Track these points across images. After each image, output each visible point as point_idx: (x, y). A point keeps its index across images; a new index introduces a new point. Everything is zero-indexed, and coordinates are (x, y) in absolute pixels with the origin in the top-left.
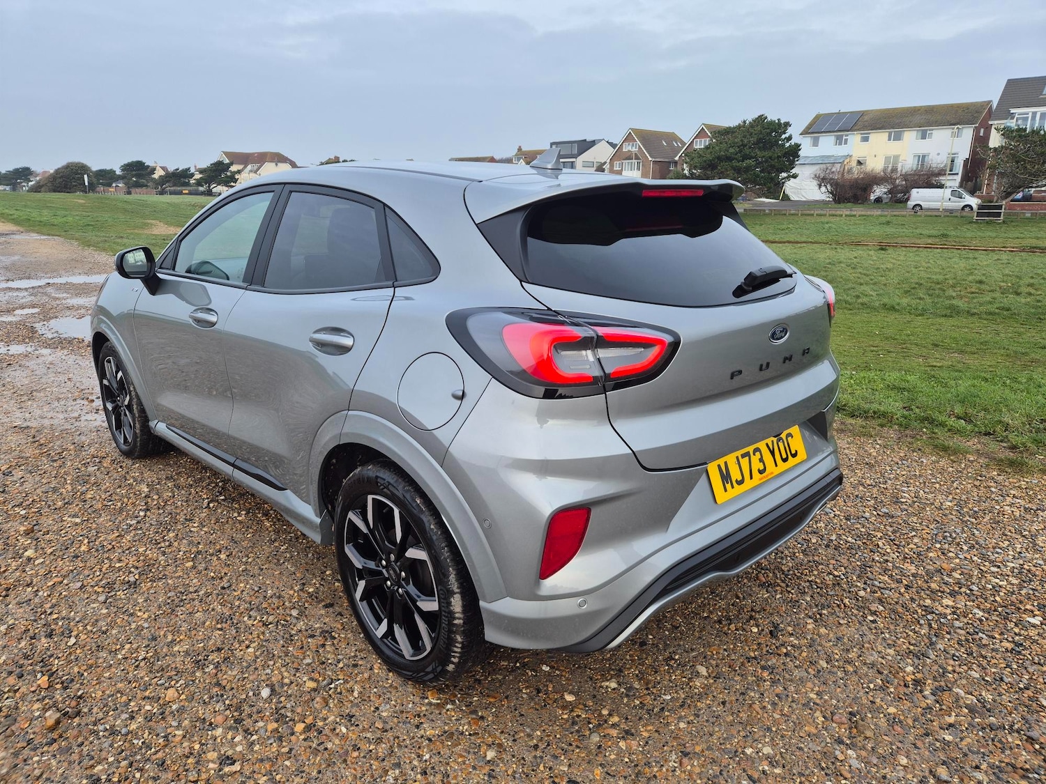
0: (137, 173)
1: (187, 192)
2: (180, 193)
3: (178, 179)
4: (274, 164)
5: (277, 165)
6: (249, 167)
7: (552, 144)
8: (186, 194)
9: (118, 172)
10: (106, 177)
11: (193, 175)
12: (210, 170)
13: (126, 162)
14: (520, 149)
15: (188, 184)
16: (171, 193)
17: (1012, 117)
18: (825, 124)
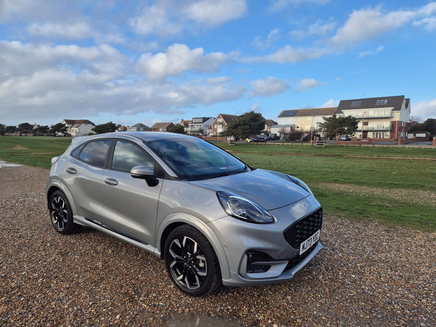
0: (26, 128)
1: (46, 135)
2: (43, 135)
3: (43, 130)
4: (85, 124)
5: (86, 125)
6: (75, 126)
7: (193, 118)
8: (46, 136)
9: (17, 127)
10: (12, 129)
11: (49, 128)
12: (56, 127)
13: (21, 123)
14: (183, 120)
15: (47, 132)
16: (39, 135)
17: (342, 113)
18: (285, 114)
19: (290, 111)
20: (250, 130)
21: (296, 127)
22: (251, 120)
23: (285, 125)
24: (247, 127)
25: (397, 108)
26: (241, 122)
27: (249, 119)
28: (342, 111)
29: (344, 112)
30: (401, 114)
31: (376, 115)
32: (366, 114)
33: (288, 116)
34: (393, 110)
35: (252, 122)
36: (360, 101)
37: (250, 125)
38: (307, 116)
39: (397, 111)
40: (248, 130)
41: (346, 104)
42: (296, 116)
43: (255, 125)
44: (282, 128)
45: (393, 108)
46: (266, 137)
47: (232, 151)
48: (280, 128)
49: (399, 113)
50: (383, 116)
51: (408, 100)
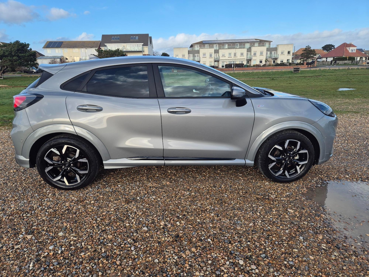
17: (105, 46)
18: (50, 45)
19: (55, 43)
20: (19, 62)
21: (65, 59)
22: (18, 50)
23: (53, 56)
24: (14, 58)
25: (145, 44)
26: (6, 53)
27: (16, 48)
28: (105, 44)
29: (107, 45)
30: (149, 48)
31: (132, 49)
32: (125, 48)
33: (54, 47)
34: (143, 45)
35: (21, 53)
36: (118, 36)
37: (18, 56)
38: (74, 47)
39: (146, 46)
40: (18, 62)
41: (107, 39)
42: (63, 47)
43: (25, 56)
44: (53, 59)
45: (143, 44)
46: (35, 69)
47: (7, 86)
48: (51, 60)
49: (147, 48)
50: (138, 50)
51: (151, 38)
